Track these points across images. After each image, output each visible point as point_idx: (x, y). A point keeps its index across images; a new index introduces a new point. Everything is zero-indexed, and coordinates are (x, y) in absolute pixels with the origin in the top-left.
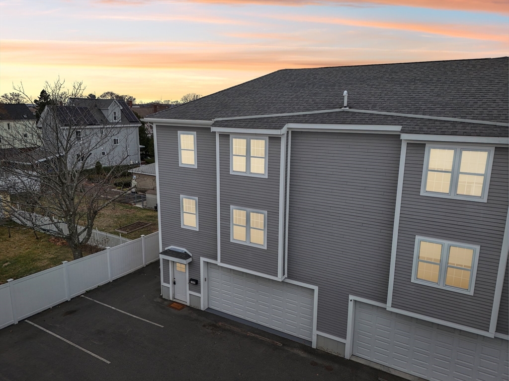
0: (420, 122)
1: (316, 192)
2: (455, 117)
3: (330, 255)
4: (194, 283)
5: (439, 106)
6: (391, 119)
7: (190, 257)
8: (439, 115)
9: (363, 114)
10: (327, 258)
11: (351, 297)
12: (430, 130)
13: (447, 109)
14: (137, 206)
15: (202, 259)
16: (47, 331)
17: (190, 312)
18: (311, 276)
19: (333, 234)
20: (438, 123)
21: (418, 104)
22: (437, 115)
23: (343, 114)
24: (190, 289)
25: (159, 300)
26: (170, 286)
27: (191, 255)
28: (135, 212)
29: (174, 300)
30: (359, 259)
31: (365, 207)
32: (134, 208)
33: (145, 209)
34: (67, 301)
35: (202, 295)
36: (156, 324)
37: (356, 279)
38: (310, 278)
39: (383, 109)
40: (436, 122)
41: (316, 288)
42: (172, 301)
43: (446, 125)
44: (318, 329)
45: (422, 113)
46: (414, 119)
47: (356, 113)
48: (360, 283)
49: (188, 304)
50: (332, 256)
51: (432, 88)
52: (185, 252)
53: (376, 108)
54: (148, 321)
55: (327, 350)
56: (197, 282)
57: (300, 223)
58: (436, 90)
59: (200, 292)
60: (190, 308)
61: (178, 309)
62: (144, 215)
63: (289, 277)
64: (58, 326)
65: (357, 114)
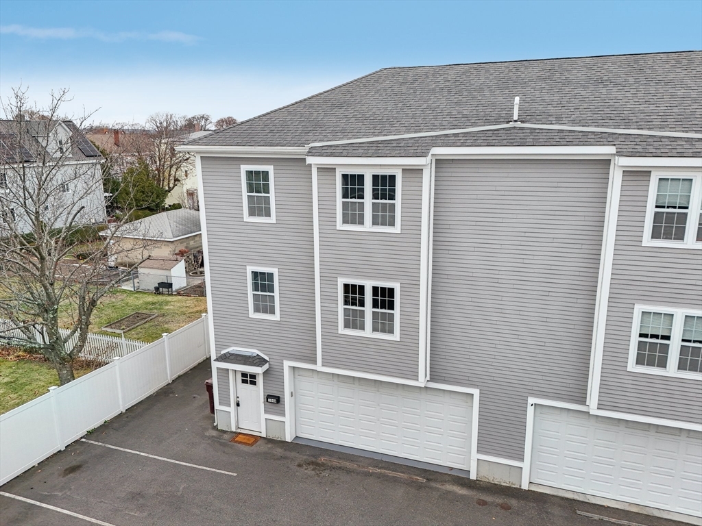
0: (639, 140)
1: (476, 249)
2: (687, 132)
3: (498, 342)
4: (274, 401)
5: (656, 117)
6: (593, 137)
7: (266, 361)
8: (661, 130)
9: (547, 131)
10: (494, 346)
11: (531, 400)
12: (659, 151)
13: (669, 120)
14: (124, 287)
15: (287, 364)
16: (44, 505)
17: (269, 446)
18: (469, 375)
19: (504, 311)
20: (666, 142)
21: (623, 115)
22: (659, 129)
23: (516, 131)
24: (266, 412)
25: (214, 433)
26: (232, 409)
27: (267, 359)
28: (123, 297)
29: (239, 431)
30: (543, 344)
31: (553, 267)
32: (120, 291)
33: (138, 292)
34: (60, 451)
35: (288, 419)
36: (223, 472)
37: (538, 373)
38: (467, 378)
39: (574, 122)
40: (662, 140)
41: (476, 392)
42: (235, 433)
43: (679, 143)
44: (478, 451)
45: (636, 127)
46: (628, 137)
47: (535, 129)
48: (544, 378)
49: (264, 435)
50: (501, 343)
51: (633, 91)
52: (258, 355)
53: (563, 122)
54: (208, 469)
55: (493, 481)
56: (278, 400)
57: (449, 297)
58: (640, 94)
59: (283, 415)
60: (268, 440)
61: (249, 445)
62: (141, 301)
63: (432, 380)
64: (60, 494)
65: (537, 131)
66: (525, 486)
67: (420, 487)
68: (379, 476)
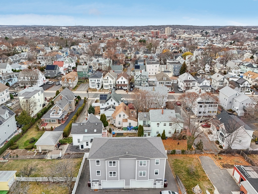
0: (138, 157)
6: (134, 157)
11: (130, 180)
15: (102, 181)
24: (99, 186)
25: (91, 190)
26: (94, 187)
35: (102, 186)
37: (131, 177)
38: (124, 179)
43: (141, 158)
44: (125, 186)
47: (129, 155)
52: (98, 180)
55: (127, 188)
60: (99, 189)
61: (97, 191)
66: (130, 188)
67: (119, 191)
68: (114, 191)
